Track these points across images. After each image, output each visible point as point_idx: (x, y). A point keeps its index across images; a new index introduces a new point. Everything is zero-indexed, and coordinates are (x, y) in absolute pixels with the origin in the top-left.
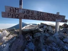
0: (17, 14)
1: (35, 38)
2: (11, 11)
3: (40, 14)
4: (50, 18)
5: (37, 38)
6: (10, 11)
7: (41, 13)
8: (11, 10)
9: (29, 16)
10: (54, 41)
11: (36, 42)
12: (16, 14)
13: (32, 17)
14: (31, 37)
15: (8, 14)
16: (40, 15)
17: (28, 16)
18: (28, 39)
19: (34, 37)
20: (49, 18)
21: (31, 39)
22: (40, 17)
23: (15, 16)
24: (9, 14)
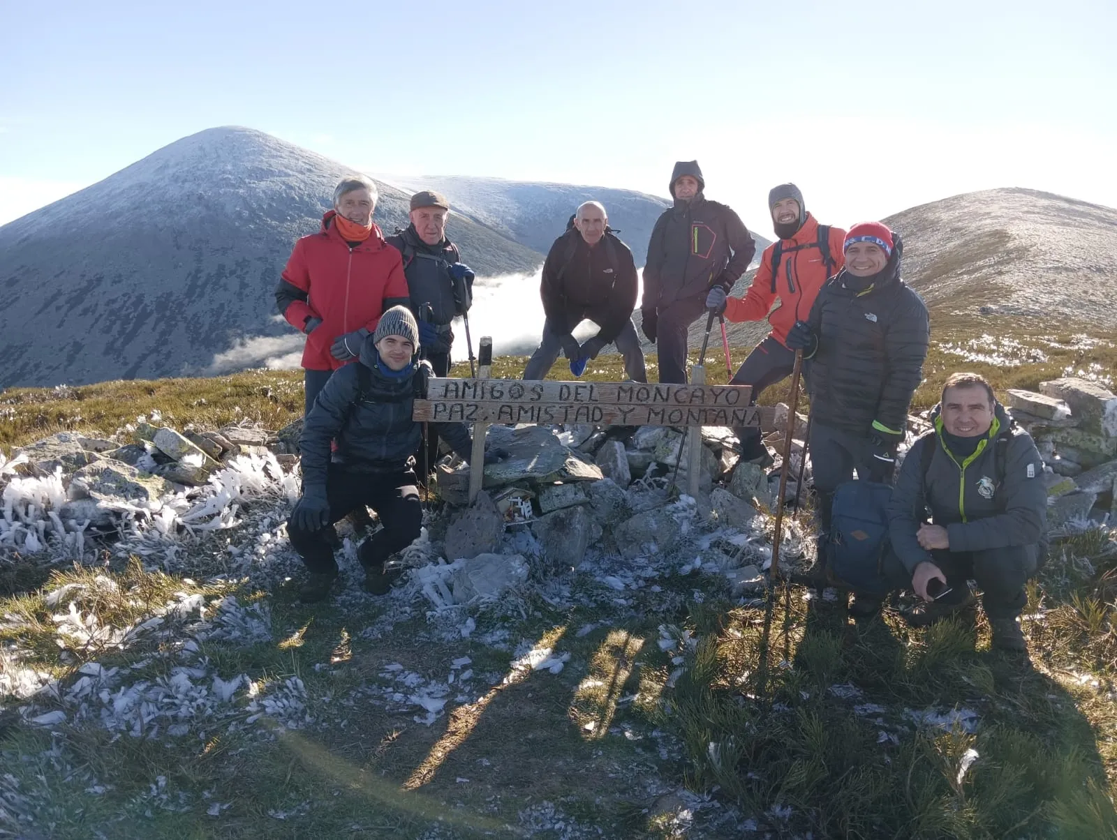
0: (468, 406)
1: (549, 512)
2: (448, 395)
3: (577, 394)
4: (638, 408)
5: (562, 514)
6: (445, 396)
7: (580, 390)
8: (447, 390)
9: (521, 408)
10: (655, 539)
11: (554, 533)
12: (465, 404)
13: (536, 412)
14: (526, 508)
15: (436, 406)
16: (576, 399)
17: (516, 410)
18: (511, 515)
19: (545, 506)
20: (625, 408)
21: (527, 515)
22: (576, 408)
23: (462, 411)
24: (441, 408)
